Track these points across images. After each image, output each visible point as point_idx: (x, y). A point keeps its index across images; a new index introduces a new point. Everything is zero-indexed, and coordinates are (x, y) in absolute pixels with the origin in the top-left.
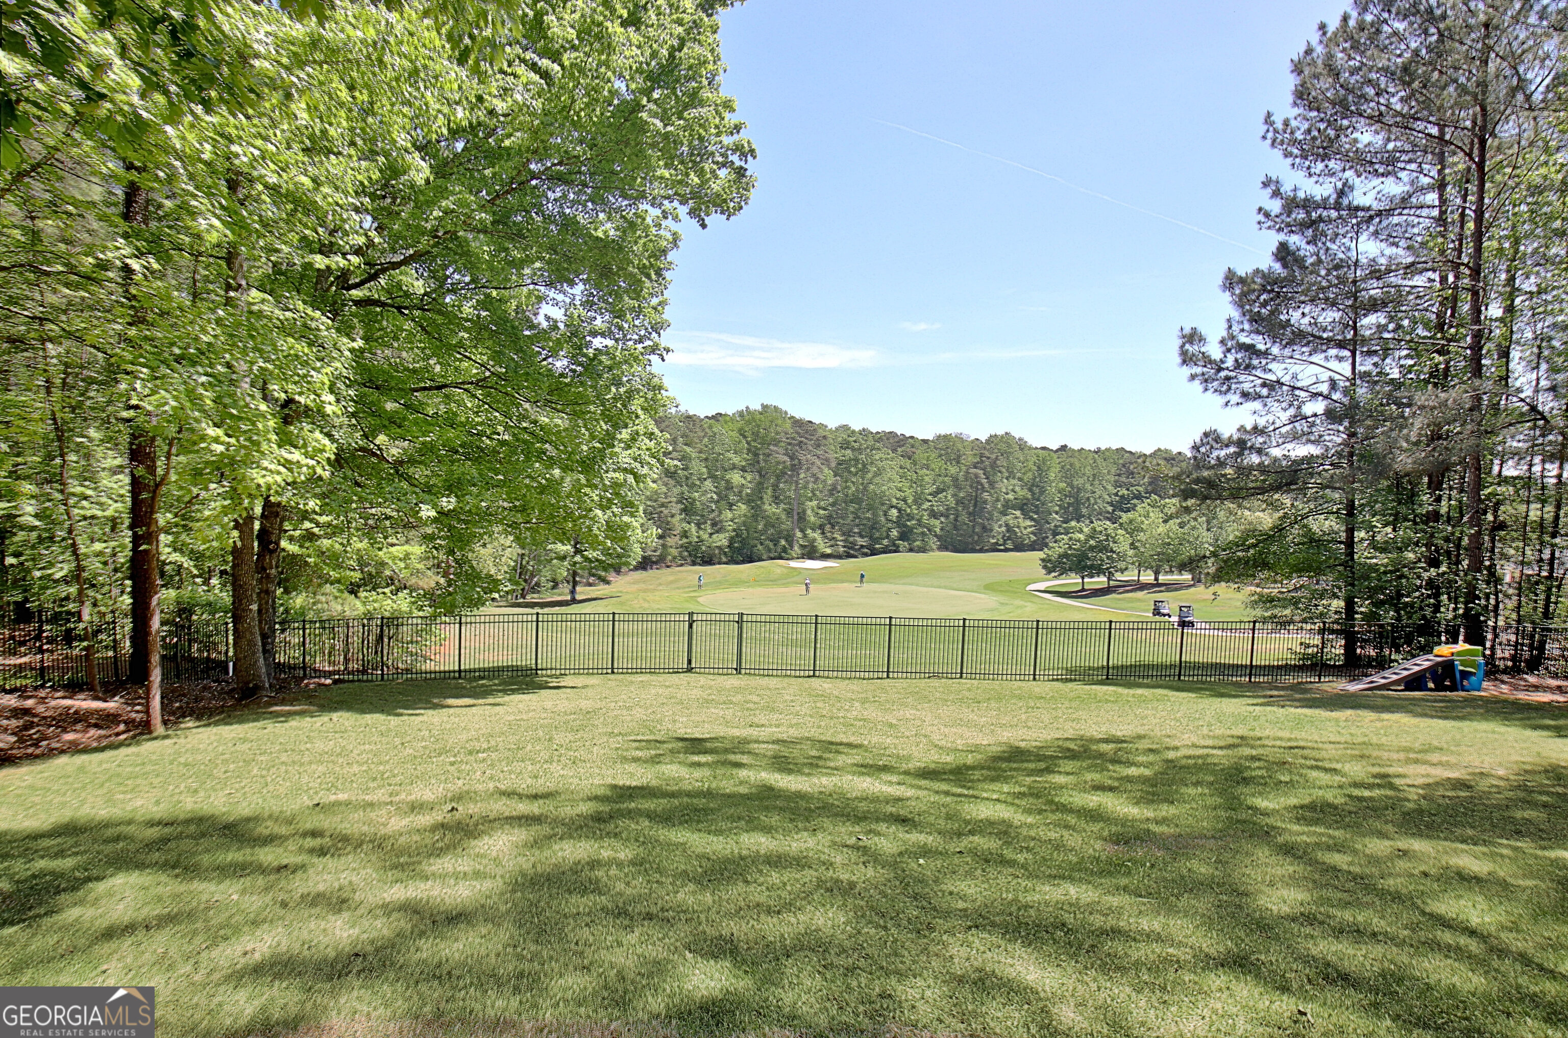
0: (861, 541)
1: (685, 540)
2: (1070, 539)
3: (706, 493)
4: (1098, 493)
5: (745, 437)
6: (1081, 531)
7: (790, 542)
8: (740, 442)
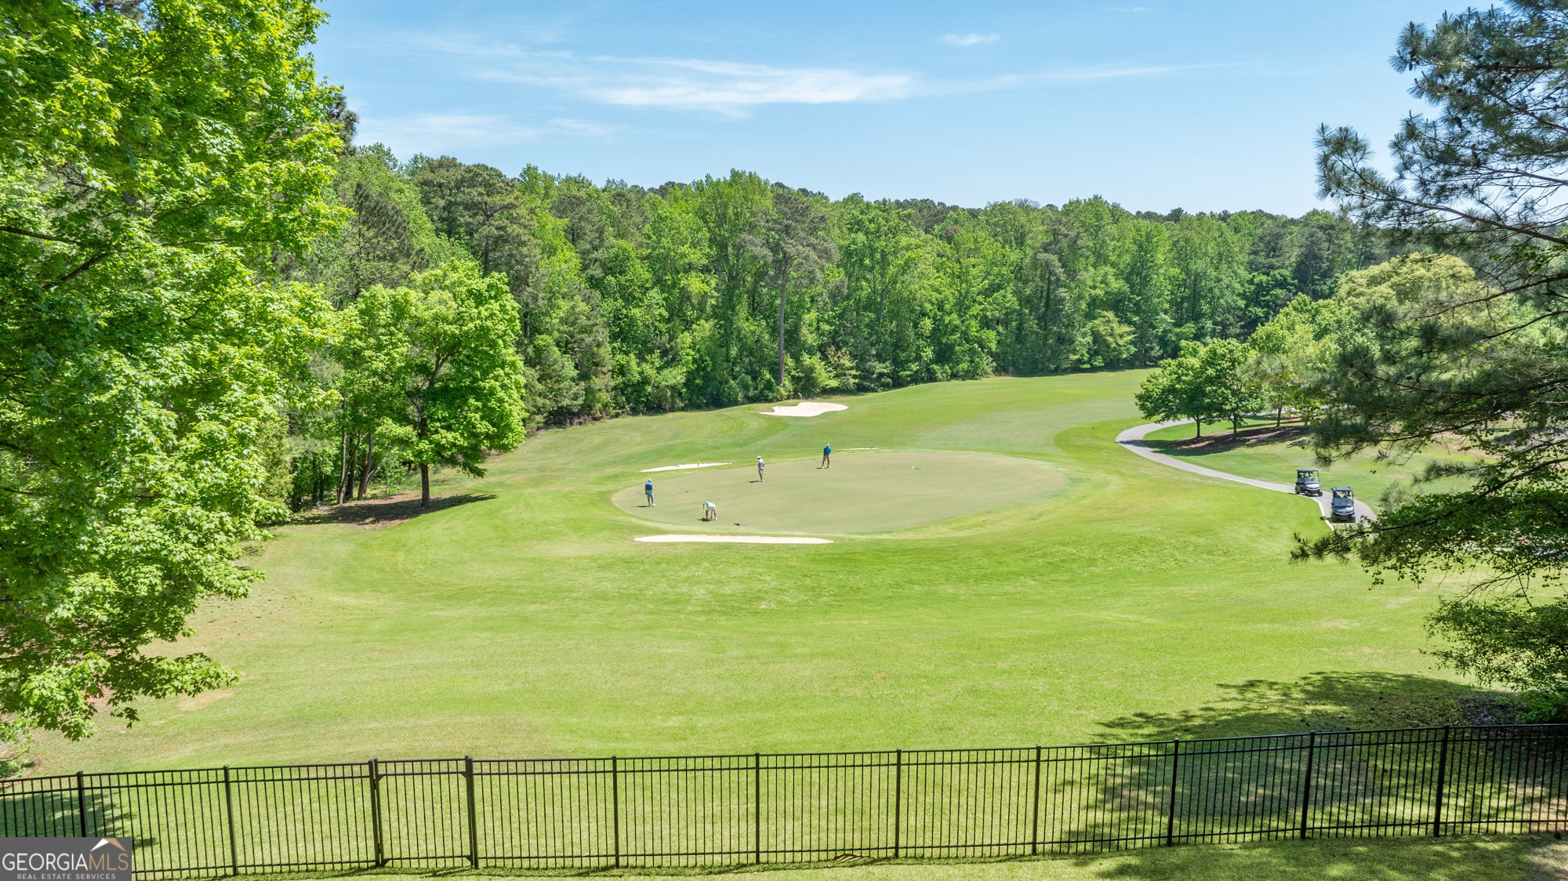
0: (880, 368)
1: (620, 379)
2: (1180, 365)
3: (650, 309)
4: (1226, 281)
5: (706, 222)
6: (1195, 353)
7: (776, 373)
8: (699, 230)
